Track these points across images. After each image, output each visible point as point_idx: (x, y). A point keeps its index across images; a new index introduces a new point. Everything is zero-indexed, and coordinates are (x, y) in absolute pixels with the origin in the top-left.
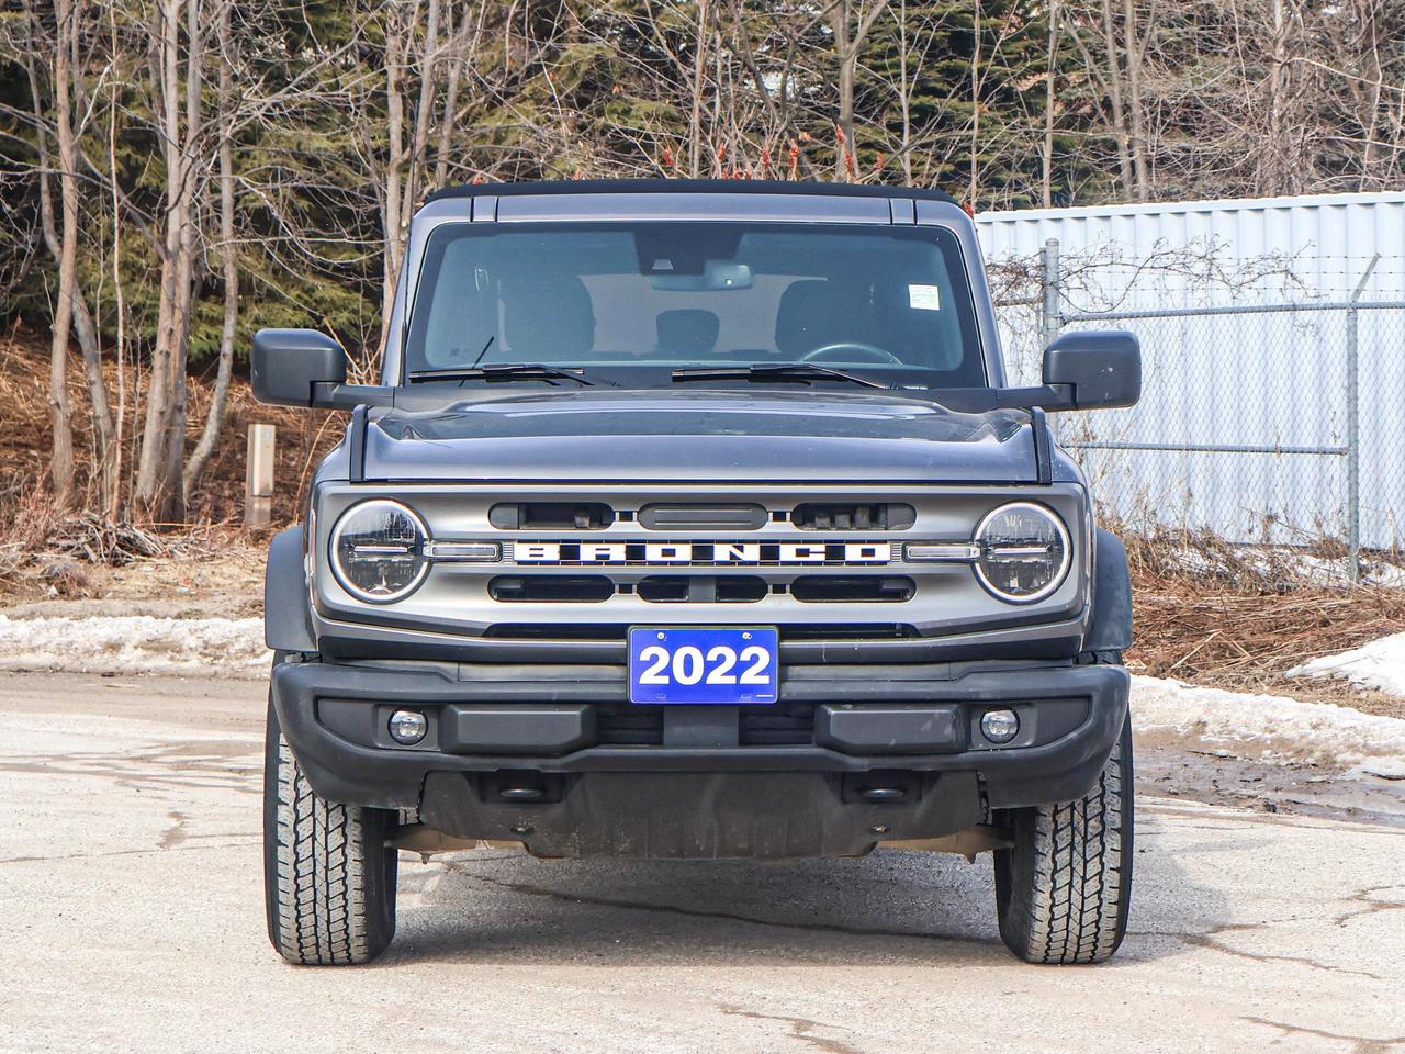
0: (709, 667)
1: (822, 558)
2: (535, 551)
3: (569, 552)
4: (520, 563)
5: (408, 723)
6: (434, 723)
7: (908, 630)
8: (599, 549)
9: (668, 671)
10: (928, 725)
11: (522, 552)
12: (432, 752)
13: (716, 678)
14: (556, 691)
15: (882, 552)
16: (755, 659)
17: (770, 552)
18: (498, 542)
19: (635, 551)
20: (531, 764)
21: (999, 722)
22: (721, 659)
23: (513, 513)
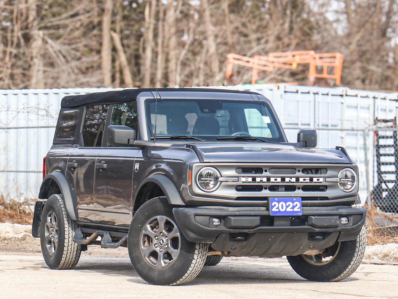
0: (287, 207)
1: (309, 181)
2: (246, 179)
3: (254, 179)
4: (243, 182)
5: (216, 221)
6: (222, 221)
8: (261, 179)
9: (278, 208)
10: (333, 221)
11: (243, 179)
12: (223, 228)
13: (289, 209)
14: (253, 213)
15: (321, 180)
16: (297, 205)
17: (297, 180)
18: (238, 177)
19: (268, 180)
20: (246, 231)
21: (344, 220)
22: (289, 205)
23: (241, 170)
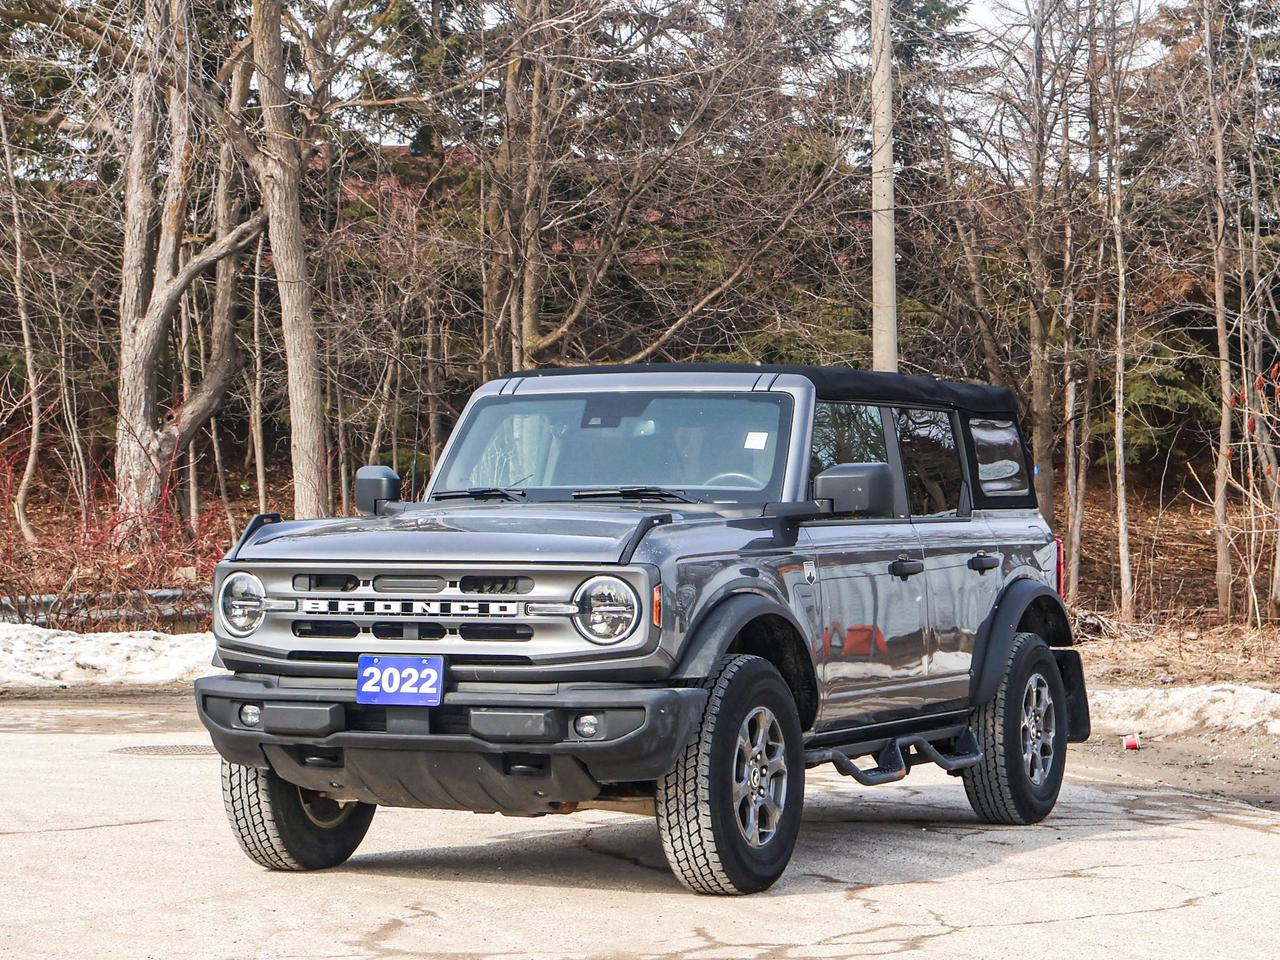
0: (403, 681)
1: (476, 611)
2: (314, 605)
3: (333, 606)
4: (308, 612)
5: (251, 713)
7: (525, 660)
8: (351, 605)
9: (379, 684)
10: (529, 723)
11: (307, 605)
12: (263, 732)
13: (407, 688)
14: (319, 694)
15: (512, 608)
16: (429, 676)
17: (445, 608)
18: (296, 599)
19: (369, 607)
21: (588, 723)
22: (410, 676)
23: (305, 580)
